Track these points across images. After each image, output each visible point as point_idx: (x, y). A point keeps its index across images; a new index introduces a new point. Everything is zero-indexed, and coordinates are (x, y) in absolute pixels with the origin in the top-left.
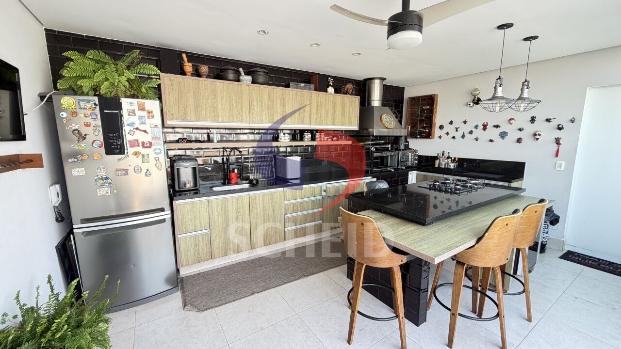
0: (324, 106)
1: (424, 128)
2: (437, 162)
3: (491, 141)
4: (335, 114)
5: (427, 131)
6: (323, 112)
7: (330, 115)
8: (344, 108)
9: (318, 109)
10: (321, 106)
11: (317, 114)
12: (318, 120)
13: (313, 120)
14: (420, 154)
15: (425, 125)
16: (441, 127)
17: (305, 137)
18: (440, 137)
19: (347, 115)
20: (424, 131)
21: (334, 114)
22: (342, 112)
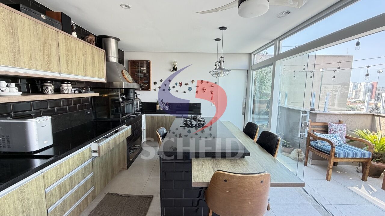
0: (74, 52)
1: (143, 83)
2: (158, 106)
3: (185, 92)
4: (87, 64)
5: (146, 85)
6: (74, 59)
7: (81, 64)
8: (94, 59)
9: (67, 55)
10: (71, 52)
11: (67, 60)
12: (69, 68)
13: (63, 68)
14: (142, 102)
15: (144, 81)
16: (155, 83)
17: (47, 88)
18: (155, 90)
19: (97, 66)
20: (144, 85)
21: (85, 63)
22: (92, 63)
